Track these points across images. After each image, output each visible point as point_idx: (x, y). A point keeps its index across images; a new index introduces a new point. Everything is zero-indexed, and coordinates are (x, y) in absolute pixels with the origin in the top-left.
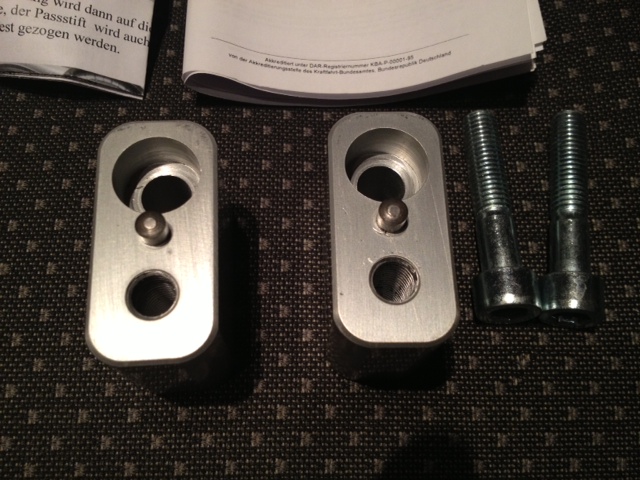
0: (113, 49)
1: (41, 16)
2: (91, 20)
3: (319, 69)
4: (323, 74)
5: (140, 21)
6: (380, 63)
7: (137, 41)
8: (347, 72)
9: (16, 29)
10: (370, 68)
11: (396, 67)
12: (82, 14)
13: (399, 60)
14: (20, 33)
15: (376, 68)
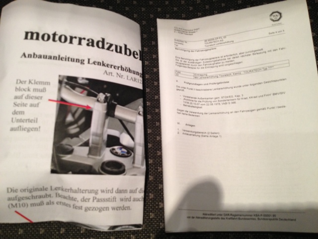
0: (129, 208)
1: (95, 201)
2: (118, 196)
3: (229, 217)
4: (231, 220)
5: (139, 189)
6: (259, 215)
7: (138, 200)
8: (242, 219)
9: (83, 209)
10: (253, 217)
11: (267, 219)
12: (114, 194)
13: (269, 216)
14: (86, 210)
15: (257, 218)
